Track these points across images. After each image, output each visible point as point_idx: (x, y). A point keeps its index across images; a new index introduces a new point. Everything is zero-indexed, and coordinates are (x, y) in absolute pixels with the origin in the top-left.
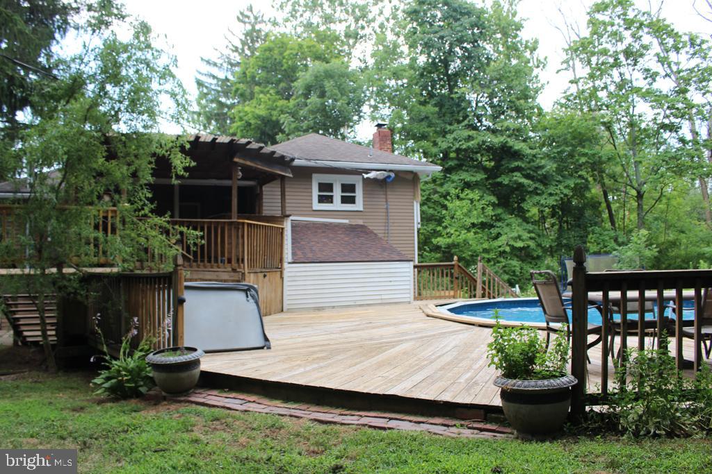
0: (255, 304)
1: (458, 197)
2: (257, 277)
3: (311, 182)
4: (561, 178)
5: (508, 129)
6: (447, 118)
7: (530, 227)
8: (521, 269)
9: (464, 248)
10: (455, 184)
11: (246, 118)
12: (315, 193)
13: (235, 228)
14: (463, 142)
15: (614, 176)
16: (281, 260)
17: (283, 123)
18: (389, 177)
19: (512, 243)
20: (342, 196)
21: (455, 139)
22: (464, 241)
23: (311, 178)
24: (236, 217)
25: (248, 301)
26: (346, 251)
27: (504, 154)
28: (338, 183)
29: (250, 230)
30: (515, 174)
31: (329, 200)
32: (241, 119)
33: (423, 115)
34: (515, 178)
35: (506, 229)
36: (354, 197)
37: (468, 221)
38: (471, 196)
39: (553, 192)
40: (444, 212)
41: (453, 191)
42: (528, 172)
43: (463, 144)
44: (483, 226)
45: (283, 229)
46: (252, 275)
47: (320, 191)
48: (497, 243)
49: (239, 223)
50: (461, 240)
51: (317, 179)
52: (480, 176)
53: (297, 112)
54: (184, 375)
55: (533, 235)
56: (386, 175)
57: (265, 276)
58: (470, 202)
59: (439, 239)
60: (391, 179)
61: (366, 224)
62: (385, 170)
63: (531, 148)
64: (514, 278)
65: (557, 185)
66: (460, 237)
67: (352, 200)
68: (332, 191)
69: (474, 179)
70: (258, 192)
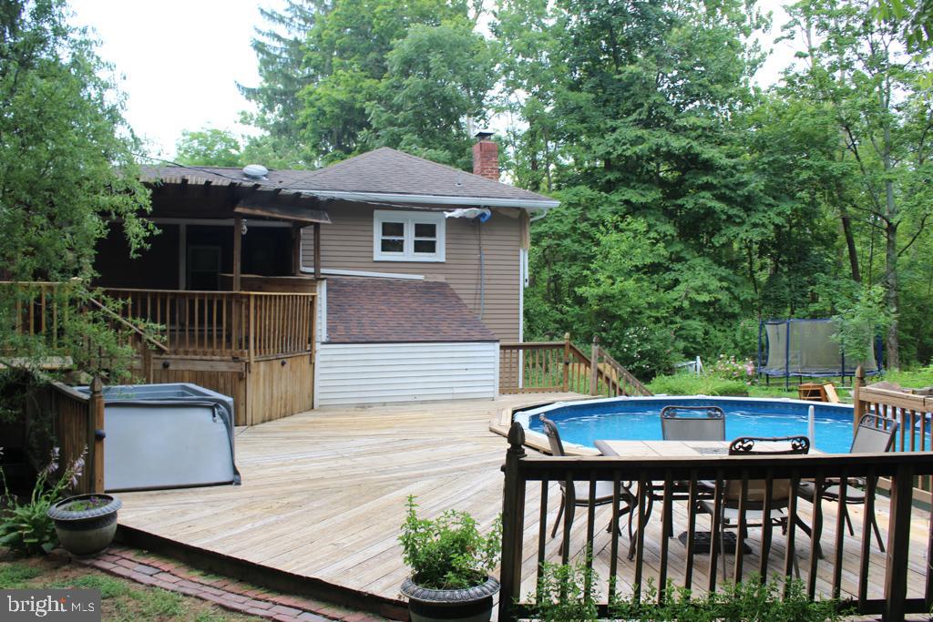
0: (224, 426)
1: (616, 227)
2: (272, 365)
3: (372, 221)
4: (772, 201)
5: (694, 128)
6: (610, 110)
7: (723, 271)
8: (706, 333)
9: (620, 303)
10: (614, 207)
11: (318, 103)
12: (378, 236)
13: (237, 301)
14: (628, 146)
15: (852, 200)
16: (310, 340)
17: (370, 114)
18: (483, 215)
19: (693, 295)
20: (416, 242)
21: (617, 141)
22: (621, 291)
23: (373, 216)
24: (239, 288)
25: (215, 421)
26: (407, 325)
27: (690, 163)
28: (410, 223)
29: (258, 303)
30: (703, 194)
31: (398, 246)
32: (312, 105)
33: (572, 104)
34: (701, 201)
35: (687, 275)
36: (434, 243)
37: (628, 264)
38: (635, 226)
39: (757, 221)
40: (595, 249)
41: (609, 218)
42: (723, 191)
43: (628, 149)
44: (653, 269)
45: (313, 297)
46: (262, 364)
47: (384, 234)
48: (673, 294)
49: (242, 295)
50: (617, 291)
51: (380, 218)
52: (653, 195)
53: (390, 98)
54: (92, 533)
55: (725, 284)
56: (478, 213)
57: (283, 364)
58: (632, 234)
59: (584, 288)
60: (486, 218)
61: (449, 282)
62: (478, 207)
63: (729, 156)
64: (694, 346)
65: (765, 212)
66: (615, 287)
67: (430, 247)
68: (402, 234)
69: (643, 200)
70: (294, 237)
